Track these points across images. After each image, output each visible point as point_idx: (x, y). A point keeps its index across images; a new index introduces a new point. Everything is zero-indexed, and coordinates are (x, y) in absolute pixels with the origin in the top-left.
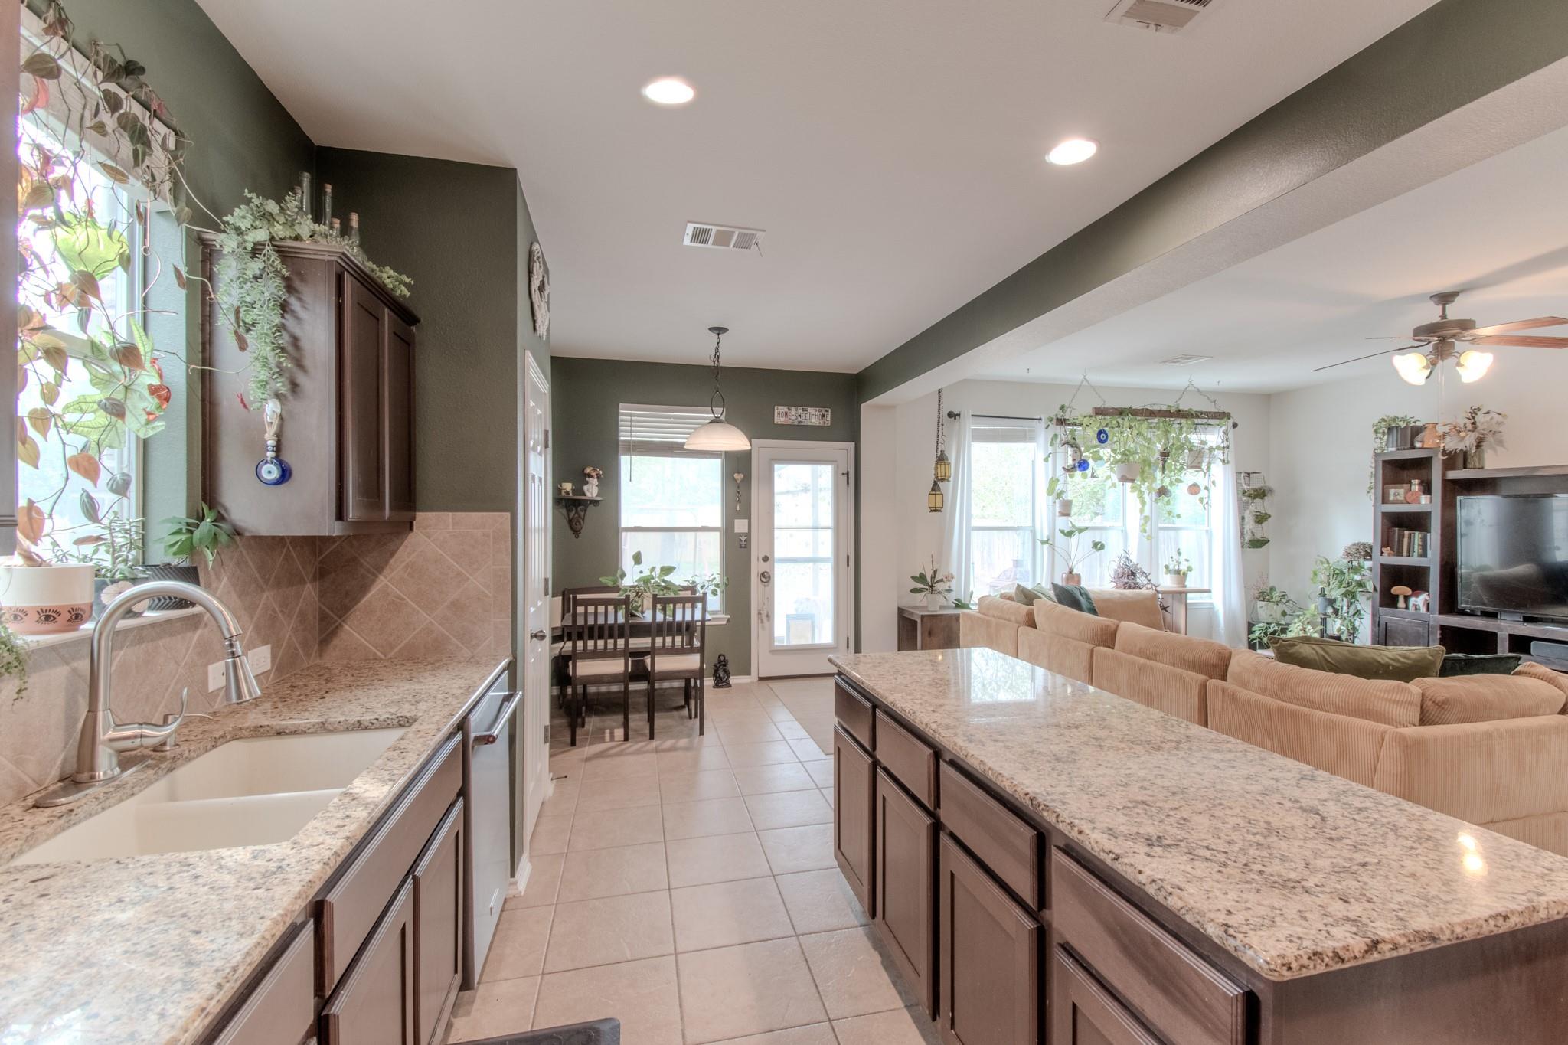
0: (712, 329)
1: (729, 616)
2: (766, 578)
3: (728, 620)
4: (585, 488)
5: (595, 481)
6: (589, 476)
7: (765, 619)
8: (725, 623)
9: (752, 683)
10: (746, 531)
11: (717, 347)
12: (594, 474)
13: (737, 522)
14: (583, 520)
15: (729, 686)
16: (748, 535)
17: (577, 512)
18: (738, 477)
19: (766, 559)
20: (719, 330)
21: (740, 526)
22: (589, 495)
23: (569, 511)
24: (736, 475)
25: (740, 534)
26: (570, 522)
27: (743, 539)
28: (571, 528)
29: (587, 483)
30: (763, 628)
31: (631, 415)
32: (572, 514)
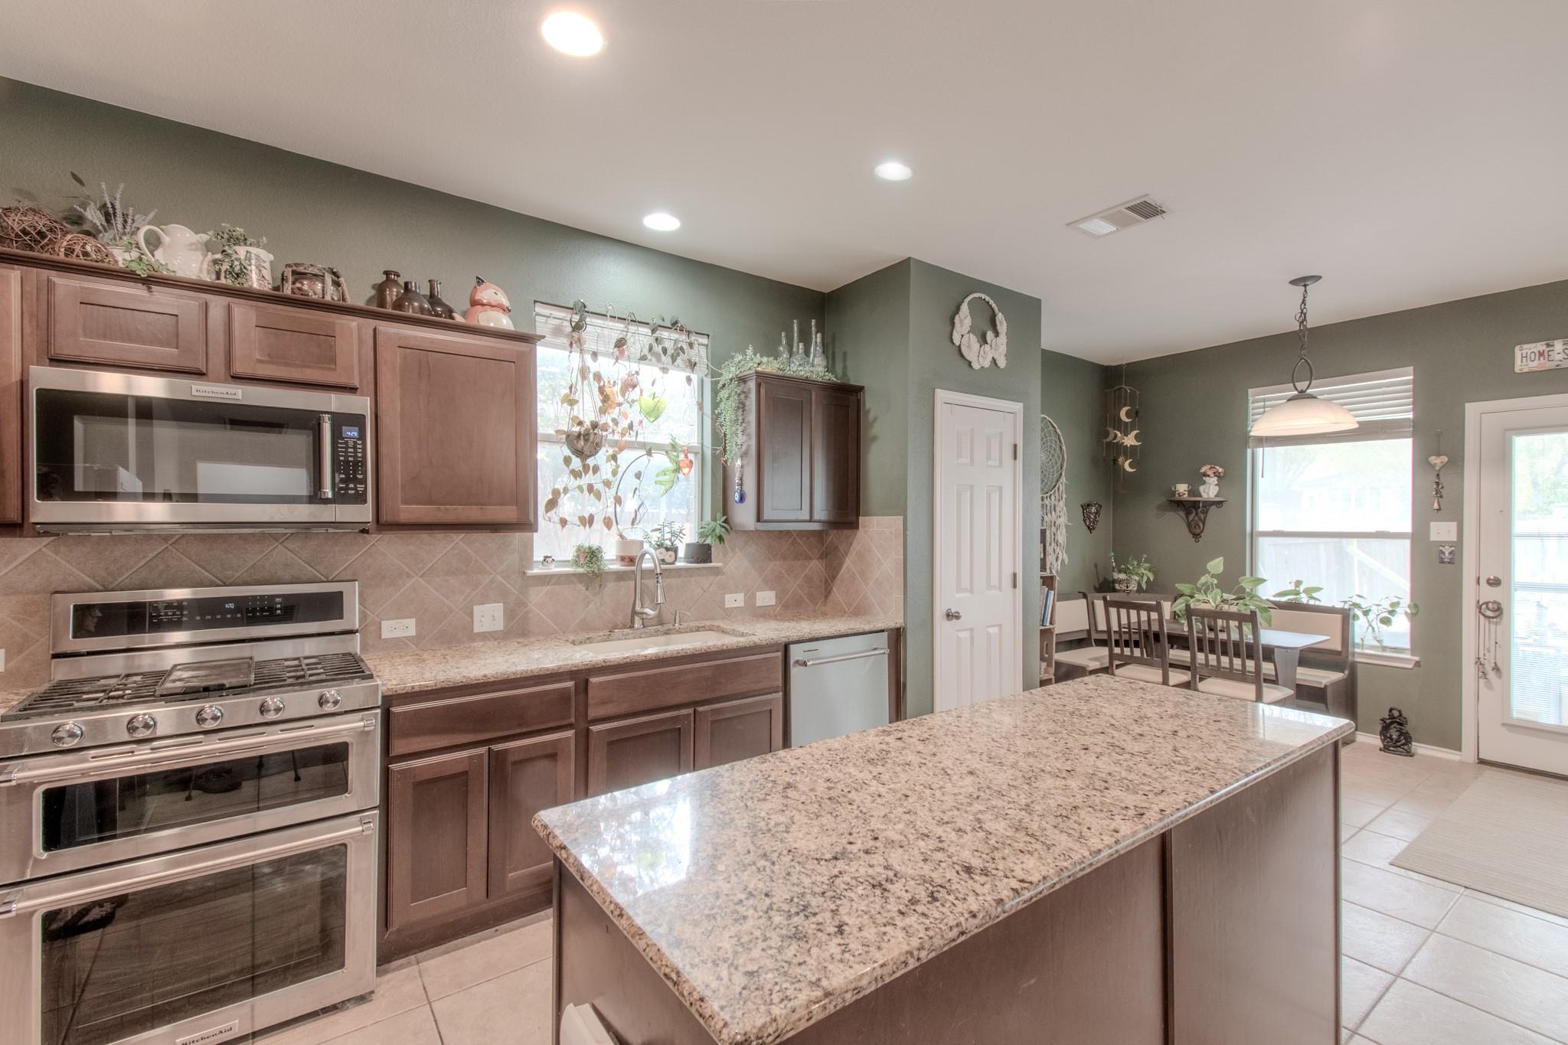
0: (1294, 282)
1: (1417, 658)
2: (1495, 612)
3: (1417, 664)
4: (1202, 488)
5: (1215, 480)
6: (1205, 475)
7: (1492, 675)
8: (1411, 666)
9: (1461, 763)
10: (1454, 538)
11: (1304, 302)
12: (1210, 473)
13: (1434, 526)
14: (1204, 524)
15: (1409, 754)
16: (1458, 545)
17: (1197, 514)
18: (1437, 461)
19: (1495, 582)
20: (1303, 281)
21: (1442, 531)
22: (1205, 496)
23: (1188, 514)
24: (1433, 459)
25: (1442, 544)
26: (1189, 525)
27: (1447, 550)
28: (1191, 532)
29: (1204, 483)
30: (1489, 686)
31: (1264, 400)
32: (1191, 518)
